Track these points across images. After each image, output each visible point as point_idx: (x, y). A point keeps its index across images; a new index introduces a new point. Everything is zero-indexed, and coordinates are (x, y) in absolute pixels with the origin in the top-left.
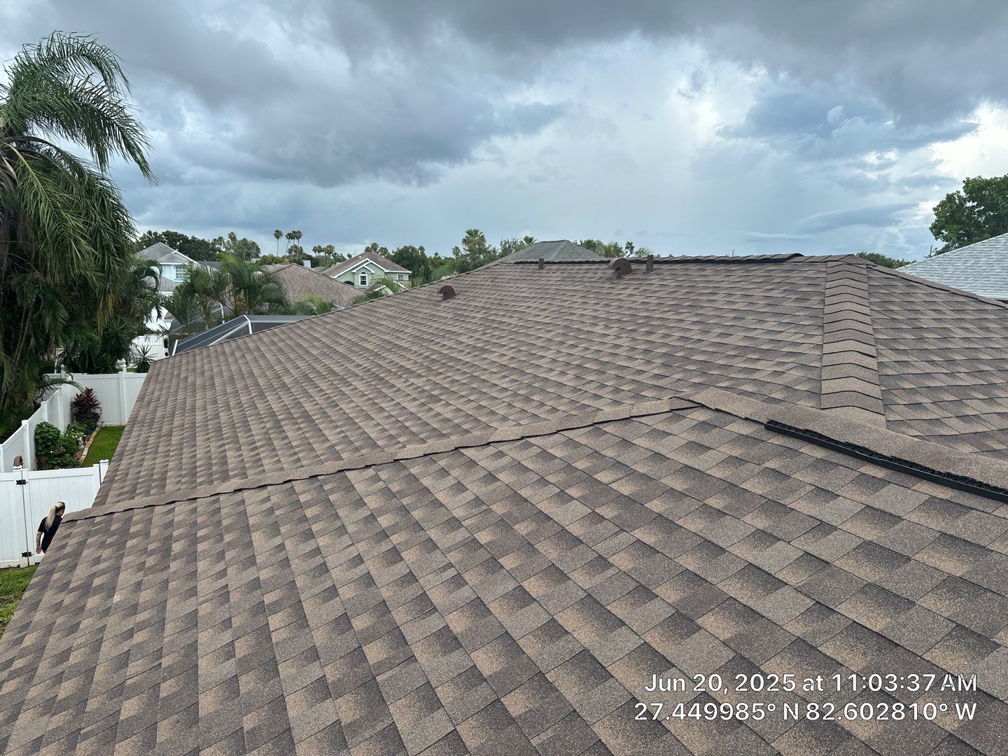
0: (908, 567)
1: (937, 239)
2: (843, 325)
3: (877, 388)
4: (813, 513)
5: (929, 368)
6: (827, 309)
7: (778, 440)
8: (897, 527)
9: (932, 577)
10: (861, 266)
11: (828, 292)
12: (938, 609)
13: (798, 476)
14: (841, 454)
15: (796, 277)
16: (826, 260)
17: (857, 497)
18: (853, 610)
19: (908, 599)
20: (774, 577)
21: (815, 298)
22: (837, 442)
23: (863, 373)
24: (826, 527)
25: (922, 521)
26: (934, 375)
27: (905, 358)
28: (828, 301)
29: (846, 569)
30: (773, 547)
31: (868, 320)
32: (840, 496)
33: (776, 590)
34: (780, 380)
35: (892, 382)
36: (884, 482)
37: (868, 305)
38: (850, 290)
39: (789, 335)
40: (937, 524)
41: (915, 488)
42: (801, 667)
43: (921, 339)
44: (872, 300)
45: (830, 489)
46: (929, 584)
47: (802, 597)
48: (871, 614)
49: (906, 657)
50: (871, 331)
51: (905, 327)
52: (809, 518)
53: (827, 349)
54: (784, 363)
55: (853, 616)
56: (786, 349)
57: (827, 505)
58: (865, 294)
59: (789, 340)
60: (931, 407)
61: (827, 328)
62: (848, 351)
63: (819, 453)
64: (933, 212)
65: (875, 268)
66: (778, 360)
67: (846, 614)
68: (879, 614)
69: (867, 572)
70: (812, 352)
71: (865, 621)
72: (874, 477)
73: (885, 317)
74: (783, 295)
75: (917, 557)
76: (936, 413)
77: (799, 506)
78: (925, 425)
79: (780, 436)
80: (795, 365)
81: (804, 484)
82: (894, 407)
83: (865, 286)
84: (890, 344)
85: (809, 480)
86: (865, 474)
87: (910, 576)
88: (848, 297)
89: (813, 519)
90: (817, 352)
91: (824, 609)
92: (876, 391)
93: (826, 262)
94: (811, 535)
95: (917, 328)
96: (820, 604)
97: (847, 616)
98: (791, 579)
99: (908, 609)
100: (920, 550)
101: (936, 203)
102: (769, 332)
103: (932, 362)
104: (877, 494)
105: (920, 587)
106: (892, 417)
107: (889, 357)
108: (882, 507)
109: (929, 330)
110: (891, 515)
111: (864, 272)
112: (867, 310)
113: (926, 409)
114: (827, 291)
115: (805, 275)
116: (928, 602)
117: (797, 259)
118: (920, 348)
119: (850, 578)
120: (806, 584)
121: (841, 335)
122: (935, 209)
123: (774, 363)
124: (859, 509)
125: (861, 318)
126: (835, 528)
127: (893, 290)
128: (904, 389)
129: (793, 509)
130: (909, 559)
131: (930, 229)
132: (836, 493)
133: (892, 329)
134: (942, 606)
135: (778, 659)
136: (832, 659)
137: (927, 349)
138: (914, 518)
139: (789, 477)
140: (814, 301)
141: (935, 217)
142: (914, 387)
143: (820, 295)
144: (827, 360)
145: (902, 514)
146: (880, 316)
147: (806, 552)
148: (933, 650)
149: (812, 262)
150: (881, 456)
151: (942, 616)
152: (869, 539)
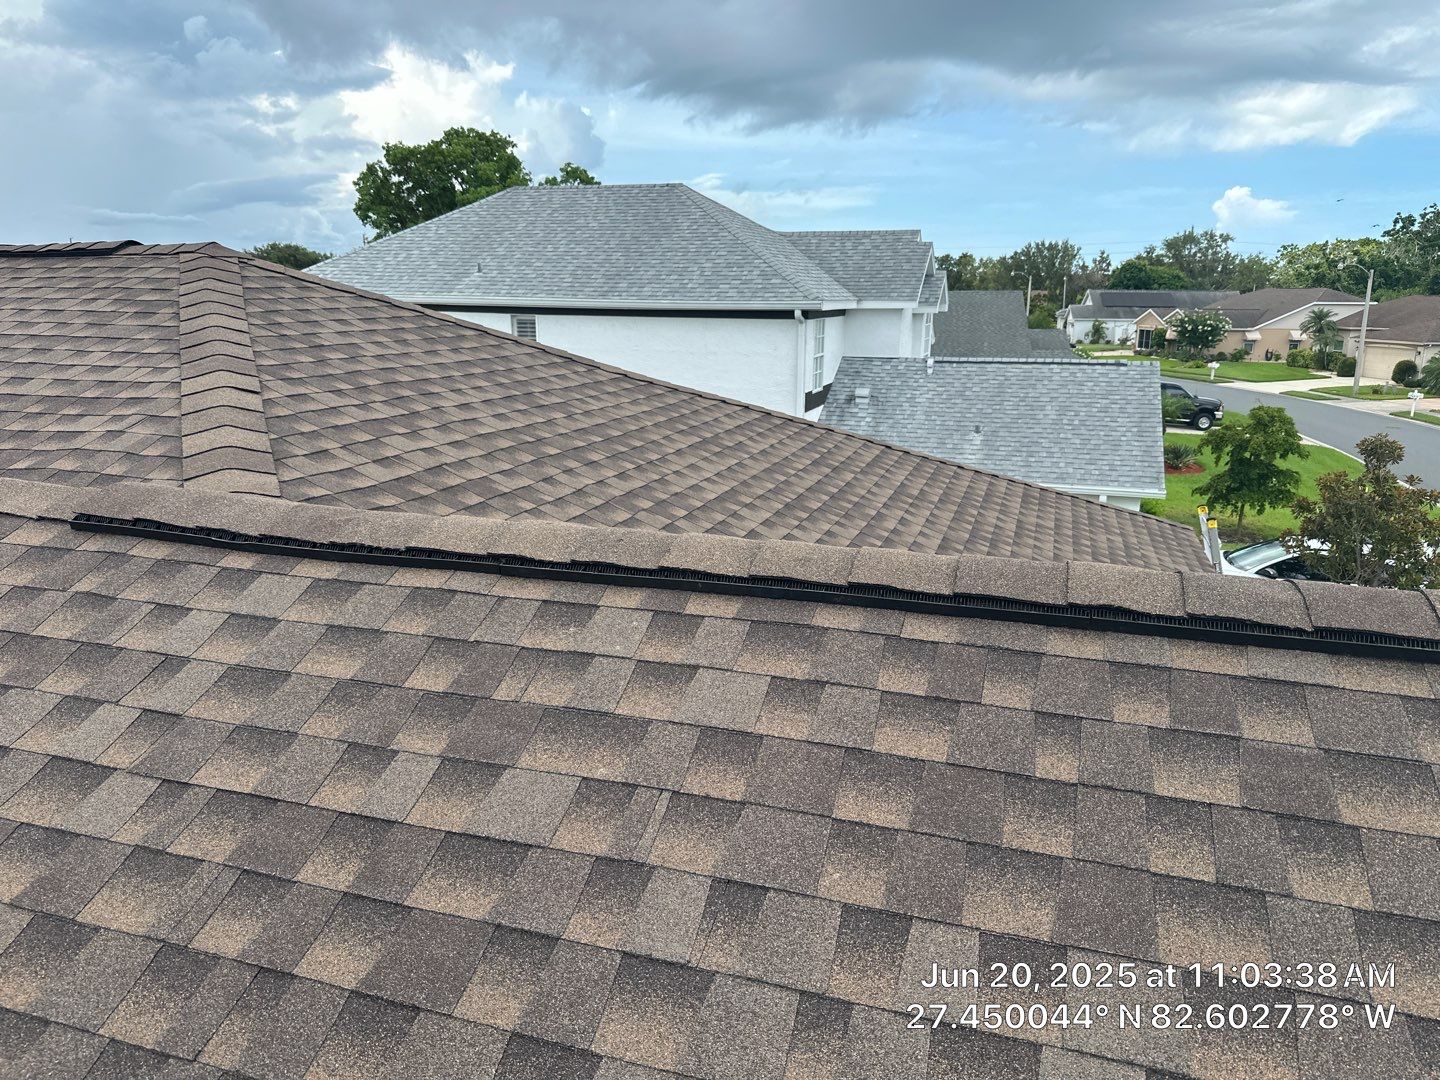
0: (287, 687)
1: (365, 225)
2: (208, 349)
3: (265, 437)
4: (154, 645)
5: (335, 401)
6: (184, 327)
7: (94, 544)
8: (272, 634)
9: (318, 690)
10: (229, 260)
11: (183, 301)
12: (326, 731)
13: (129, 594)
14: (193, 547)
15: (133, 278)
16: (176, 252)
17: (217, 606)
18: (215, 775)
19: (288, 732)
20: (95, 766)
21: (166, 310)
22: (184, 529)
23: (241, 418)
24: (174, 662)
25: (305, 617)
26: (342, 409)
27: (302, 390)
28: (184, 314)
29: (205, 716)
30: (93, 717)
31: (245, 339)
32: (192, 609)
33: (99, 784)
34: (118, 445)
35: (285, 425)
36: (254, 574)
37: (244, 317)
38: (216, 297)
39: (129, 371)
40: (323, 615)
41: (294, 572)
42: (143, 890)
43: (322, 361)
44: (250, 309)
45: (177, 603)
46: (314, 700)
47: (141, 781)
48: (241, 770)
49: (289, 814)
50: (250, 356)
51: (298, 345)
52: (147, 656)
53: (187, 387)
54: (122, 417)
55: (216, 783)
56: (124, 395)
57: (174, 627)
58: (239, 302)
59: (128, 378)
60: (341, 453)
61: (186, 356)
62: (219, 389)
63: (159, 551)
64: (354, 188)
65: (250, 262)
66: (113, 413)
67: (206, 784)
68: (251, 767)
69: (235, 711)
70: (165, 395)
71: (233, 783)
72: (240, 570)
73: (270, 334)
74: (113, 309)
75: (299, 669)
76: (347, 460)
77: (131, 641)
78: (334, 479)
79: (98, 537)
80: (140, 417)
81: (138, 604)
82: (289, 461)
83: (239, 290)
84: (280, 372)
85: (144, 597)
86: (227, 569)
87: (291, 698)
88: (214, 307)
89: (153, 655)
90: (173, 395)
91: (175, 786)
92: (261, 442)
93: (178, 253)
94: (151, 681)
95: (315, 346)
96: (169, 781)
97: (208, 785)
98: (122, 758)
99: (290, 744)
100: (303, 656)
101: (356, 176)
102: (95, 368)
103: (338, 392)
104: (245, 593)
105: (303, 709)
106: (287, 476)
107: (279, 390)
108: (251, 611)
109: (332, 348)
110: (264, 618)
111: (236, 268)
112: (243, 326)
113: (334, 457)
114: (182, 299)
115: (146, 274)
116: (314, 727)
117: (131, 249)
118: (321, 373)
119: (210, 726)
120: (145, 759)
121: (206, 364)
122: (355, 184)
123: (106, 418)
124: (221, 621)
125: (236, 337)
126: (187, 660)
127: (280, 294)
128: (302, 434)
129: (122, 649)
130: (288, 674)
131: (355, 210)
132: (187, 606)
133: (281, 350)
134: (329, 726)
135: (105, 892)
136: (188, 858)
137: (331, 375)
138: (293, 617)
139: (114, 599)
140: (164, 316)
141: (358, 195)
142: (316, 428)
143: (172, 306)
144: (188, 405)
145: (278, 615)
146: (264, 333)
147: (145, 710)
148: (322, 789)
149: (156, 254)
150: (247, 537)
151: (330, 739)
152: (236, 661)
